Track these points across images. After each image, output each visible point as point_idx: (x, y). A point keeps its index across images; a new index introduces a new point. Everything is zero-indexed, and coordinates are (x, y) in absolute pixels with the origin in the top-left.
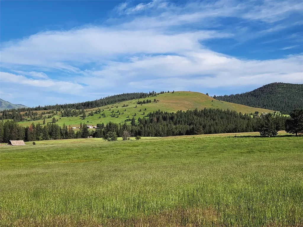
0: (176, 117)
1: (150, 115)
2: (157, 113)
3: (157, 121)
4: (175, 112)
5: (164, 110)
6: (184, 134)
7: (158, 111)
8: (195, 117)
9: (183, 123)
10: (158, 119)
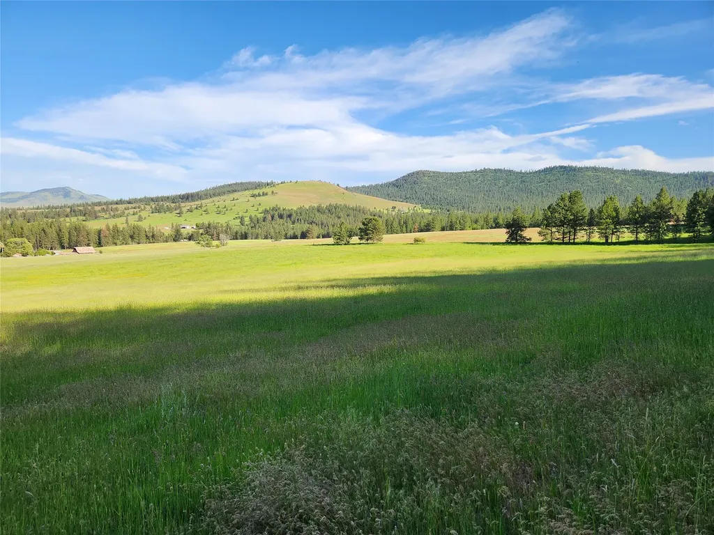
0: (294, 215)
1: (266, 211)
2: (273, 209)
3: (272, 220)
4: (295, 209)
5: (282, 206)
6: (299, 236)
7: (275, 206)
8: (318, 214)
9: (303, 221)
10: (273, 217)
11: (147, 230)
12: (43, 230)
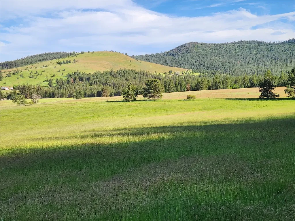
0: (92, 78)
1: (69, 76)
2: (75, 74)
3: (74, 82)
4: (92, 73)
5: (82, 71)
6: (96, 95)
7: (76, 71)
8: (110, 77)
9: (98, 83)
10: (75, 80)
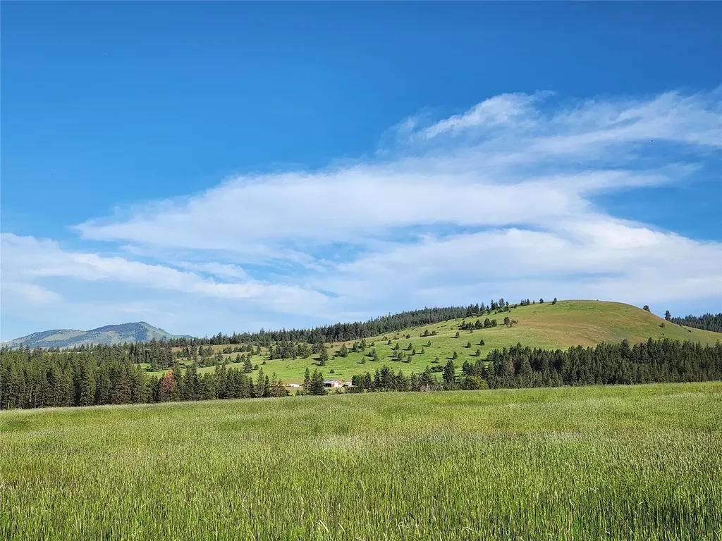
0: (568, 362)
1: (495, 357)
2: (514, 351)
3: (517, 373)
4: (565, 349)
5: (533, 344)
7: (515, 345)
8: (625, 363)
10: (518, 367)
11: (255, 383)
12: (49, 375)
